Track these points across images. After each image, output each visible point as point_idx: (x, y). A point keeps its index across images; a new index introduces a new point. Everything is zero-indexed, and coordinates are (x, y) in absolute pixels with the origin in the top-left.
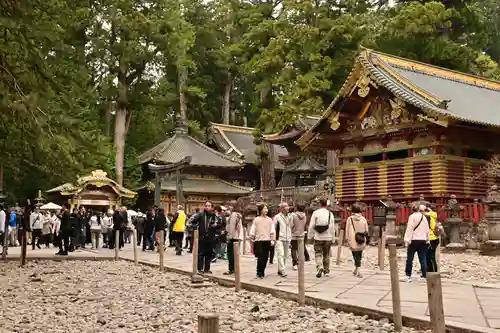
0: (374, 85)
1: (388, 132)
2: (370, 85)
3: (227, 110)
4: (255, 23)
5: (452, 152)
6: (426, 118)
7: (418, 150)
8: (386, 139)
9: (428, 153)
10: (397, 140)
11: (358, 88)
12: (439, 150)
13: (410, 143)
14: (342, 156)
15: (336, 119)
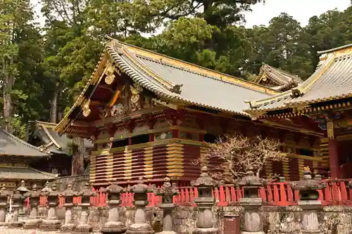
0: (118, 72)
1: (132, 117)
2: (115, 73)
3: (54, 112)
4: (70, 39)
5: (189, 136)
6: (159, 101)
7: (158, 135)
8: (131, 125)
9: (166, 138)
10: (141, 126)
11: (105, 76)
12: (175, 134)
13: (152, 128)
14: (98, 142)
15: (87, 106)
